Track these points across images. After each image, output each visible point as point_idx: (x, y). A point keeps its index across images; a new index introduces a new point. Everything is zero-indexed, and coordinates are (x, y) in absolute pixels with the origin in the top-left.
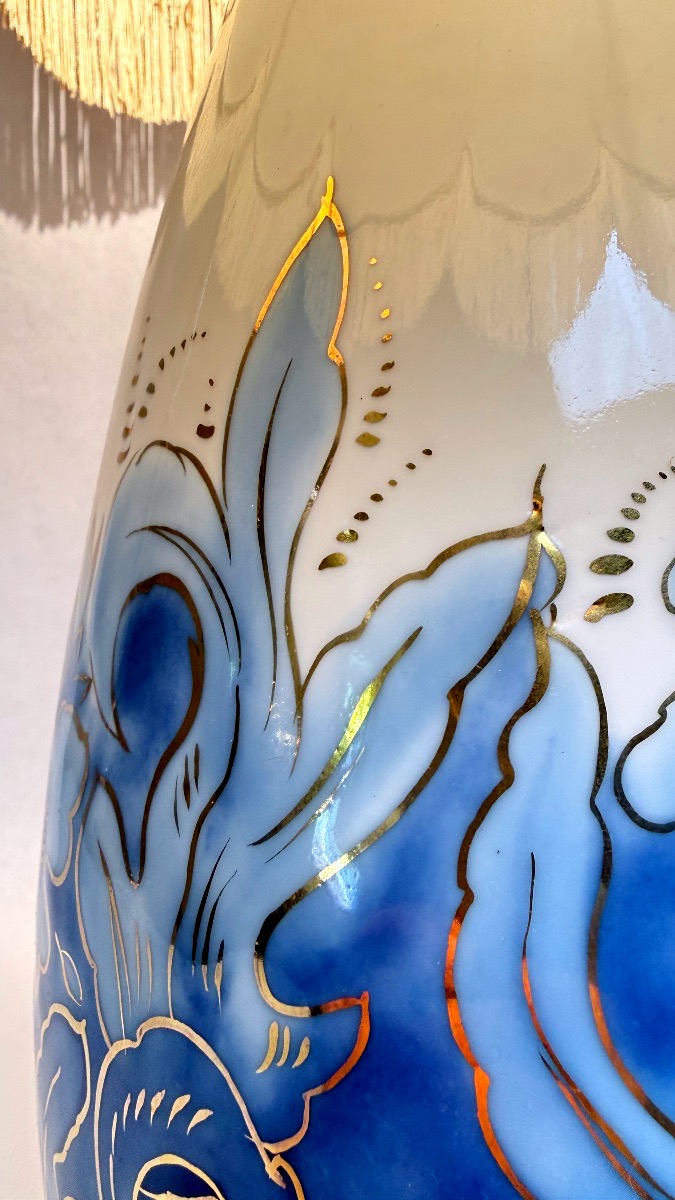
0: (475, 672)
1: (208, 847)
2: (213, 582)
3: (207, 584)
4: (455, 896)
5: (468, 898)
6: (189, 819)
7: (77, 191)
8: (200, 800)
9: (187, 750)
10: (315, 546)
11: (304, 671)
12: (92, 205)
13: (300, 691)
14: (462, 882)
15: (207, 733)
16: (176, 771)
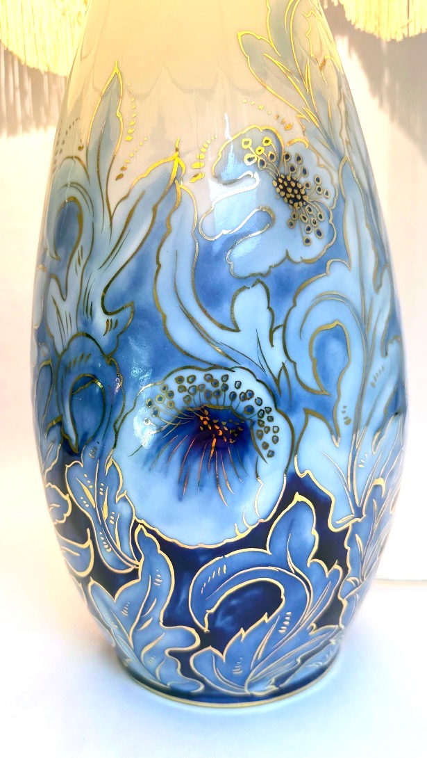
0: (160, 200)
1: (86, 275)
2: (84, 193)
3: (83, 194)
4: (155, 267)
5: (159, 266)
6: (80, 270)
7: (25, 117)
8: (83, 263)
9: (79, 248)
10: (114, 174)
11: (112, 211)
12: (34, 123)
13: (111, 218)
14: (158, 262)
15: (85, 242)
16: (76, 256)
